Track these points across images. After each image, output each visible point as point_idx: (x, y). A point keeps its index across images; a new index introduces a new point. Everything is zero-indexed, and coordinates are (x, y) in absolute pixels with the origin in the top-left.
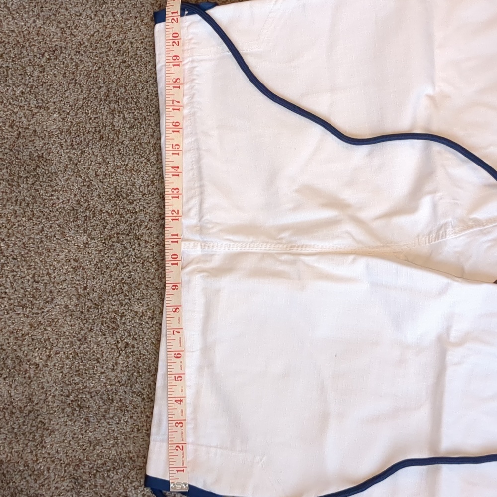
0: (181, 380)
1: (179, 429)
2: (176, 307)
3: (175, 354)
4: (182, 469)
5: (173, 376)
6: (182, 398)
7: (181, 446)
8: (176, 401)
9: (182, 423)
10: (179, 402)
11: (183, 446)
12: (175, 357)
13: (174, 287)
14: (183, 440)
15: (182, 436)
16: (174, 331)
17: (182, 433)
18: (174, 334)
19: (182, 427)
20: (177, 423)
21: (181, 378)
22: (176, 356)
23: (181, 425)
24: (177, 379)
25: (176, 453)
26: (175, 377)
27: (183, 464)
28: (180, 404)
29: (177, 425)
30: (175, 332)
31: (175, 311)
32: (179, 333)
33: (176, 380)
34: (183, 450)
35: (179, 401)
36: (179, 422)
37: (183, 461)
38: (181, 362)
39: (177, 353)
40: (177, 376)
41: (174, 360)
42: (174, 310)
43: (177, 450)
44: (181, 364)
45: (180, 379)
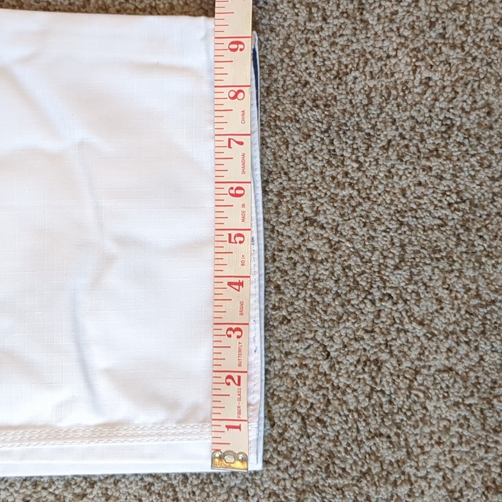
0: (241, 242)
1: (233, 341)
2: (236, 89)
3: (232, 188)
4: (237, 424)
5: (226, 233)
6: (241, 280)
7: (235, 376)
8: (230, 284)
9: (240, 330)
10: (237, 287)
11: (239, 378)
12: (232, 195)
13: (235, 46)
14: (240, 365)
15: (240, 355)
16: (229, 140)
17: (240, 350)
18: (230, 147)
19: (238, 337)
20: (230, 329)
21: (241, 239)
22: (232, 192)
23: (239, 333)
24: (233, 240)
25: (225, 389)
26: (230, 235)
27: (239, 413)
28: (239, 290)
29: (229, 333)
30: (233, 143)
31: (235, 97)
32: (241, 143)
33: (230, 241)
34: (239, 384)
35: (235, 284)
36: (234, 327)
37: (239, 407)
38: (243, 206)
39: (235, 186)
40: (233, 233)
41: (229, 200)
42: (233, 94)
43: (228, 384)
44: (243, 209)
45: (238, 239)
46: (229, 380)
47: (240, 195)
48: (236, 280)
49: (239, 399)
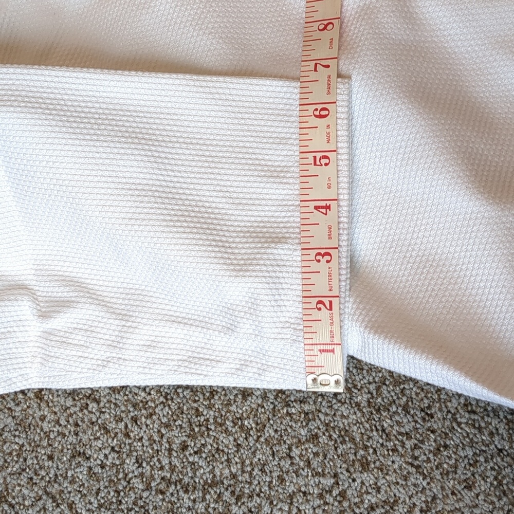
46: (320, 306)
47: (325, 116)
48: (323, 204)
49: (332, 324)
